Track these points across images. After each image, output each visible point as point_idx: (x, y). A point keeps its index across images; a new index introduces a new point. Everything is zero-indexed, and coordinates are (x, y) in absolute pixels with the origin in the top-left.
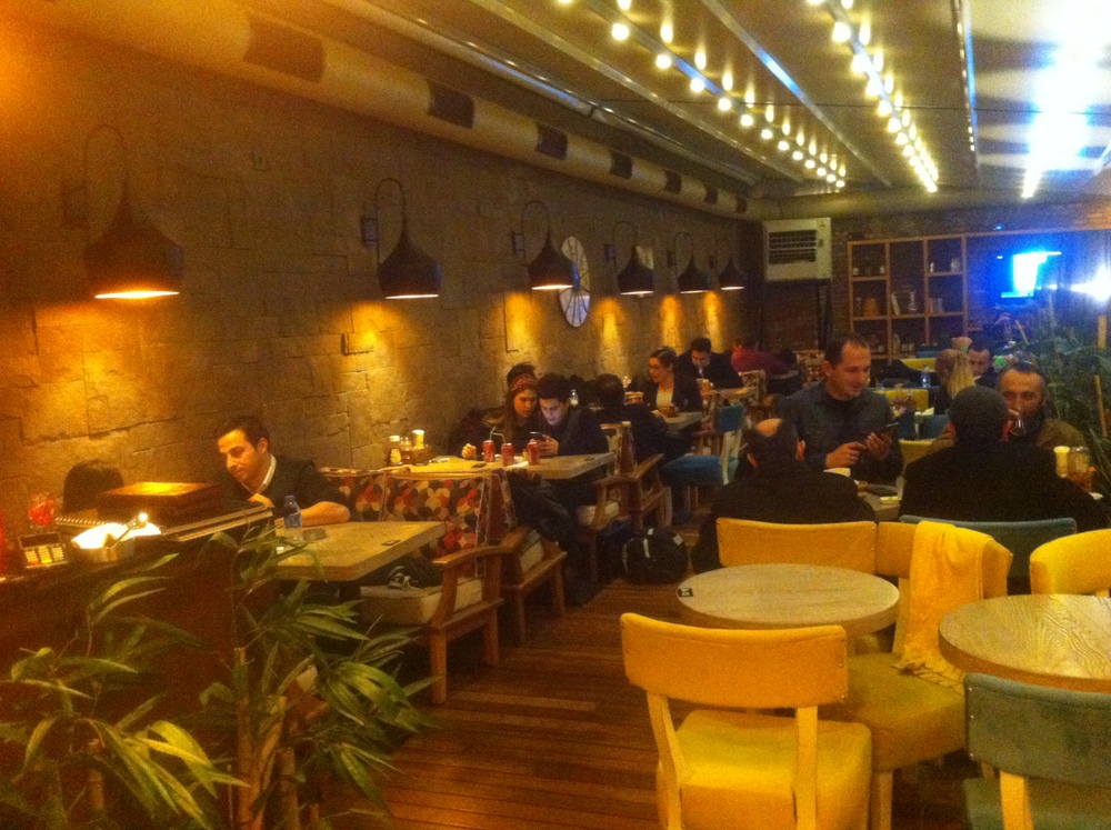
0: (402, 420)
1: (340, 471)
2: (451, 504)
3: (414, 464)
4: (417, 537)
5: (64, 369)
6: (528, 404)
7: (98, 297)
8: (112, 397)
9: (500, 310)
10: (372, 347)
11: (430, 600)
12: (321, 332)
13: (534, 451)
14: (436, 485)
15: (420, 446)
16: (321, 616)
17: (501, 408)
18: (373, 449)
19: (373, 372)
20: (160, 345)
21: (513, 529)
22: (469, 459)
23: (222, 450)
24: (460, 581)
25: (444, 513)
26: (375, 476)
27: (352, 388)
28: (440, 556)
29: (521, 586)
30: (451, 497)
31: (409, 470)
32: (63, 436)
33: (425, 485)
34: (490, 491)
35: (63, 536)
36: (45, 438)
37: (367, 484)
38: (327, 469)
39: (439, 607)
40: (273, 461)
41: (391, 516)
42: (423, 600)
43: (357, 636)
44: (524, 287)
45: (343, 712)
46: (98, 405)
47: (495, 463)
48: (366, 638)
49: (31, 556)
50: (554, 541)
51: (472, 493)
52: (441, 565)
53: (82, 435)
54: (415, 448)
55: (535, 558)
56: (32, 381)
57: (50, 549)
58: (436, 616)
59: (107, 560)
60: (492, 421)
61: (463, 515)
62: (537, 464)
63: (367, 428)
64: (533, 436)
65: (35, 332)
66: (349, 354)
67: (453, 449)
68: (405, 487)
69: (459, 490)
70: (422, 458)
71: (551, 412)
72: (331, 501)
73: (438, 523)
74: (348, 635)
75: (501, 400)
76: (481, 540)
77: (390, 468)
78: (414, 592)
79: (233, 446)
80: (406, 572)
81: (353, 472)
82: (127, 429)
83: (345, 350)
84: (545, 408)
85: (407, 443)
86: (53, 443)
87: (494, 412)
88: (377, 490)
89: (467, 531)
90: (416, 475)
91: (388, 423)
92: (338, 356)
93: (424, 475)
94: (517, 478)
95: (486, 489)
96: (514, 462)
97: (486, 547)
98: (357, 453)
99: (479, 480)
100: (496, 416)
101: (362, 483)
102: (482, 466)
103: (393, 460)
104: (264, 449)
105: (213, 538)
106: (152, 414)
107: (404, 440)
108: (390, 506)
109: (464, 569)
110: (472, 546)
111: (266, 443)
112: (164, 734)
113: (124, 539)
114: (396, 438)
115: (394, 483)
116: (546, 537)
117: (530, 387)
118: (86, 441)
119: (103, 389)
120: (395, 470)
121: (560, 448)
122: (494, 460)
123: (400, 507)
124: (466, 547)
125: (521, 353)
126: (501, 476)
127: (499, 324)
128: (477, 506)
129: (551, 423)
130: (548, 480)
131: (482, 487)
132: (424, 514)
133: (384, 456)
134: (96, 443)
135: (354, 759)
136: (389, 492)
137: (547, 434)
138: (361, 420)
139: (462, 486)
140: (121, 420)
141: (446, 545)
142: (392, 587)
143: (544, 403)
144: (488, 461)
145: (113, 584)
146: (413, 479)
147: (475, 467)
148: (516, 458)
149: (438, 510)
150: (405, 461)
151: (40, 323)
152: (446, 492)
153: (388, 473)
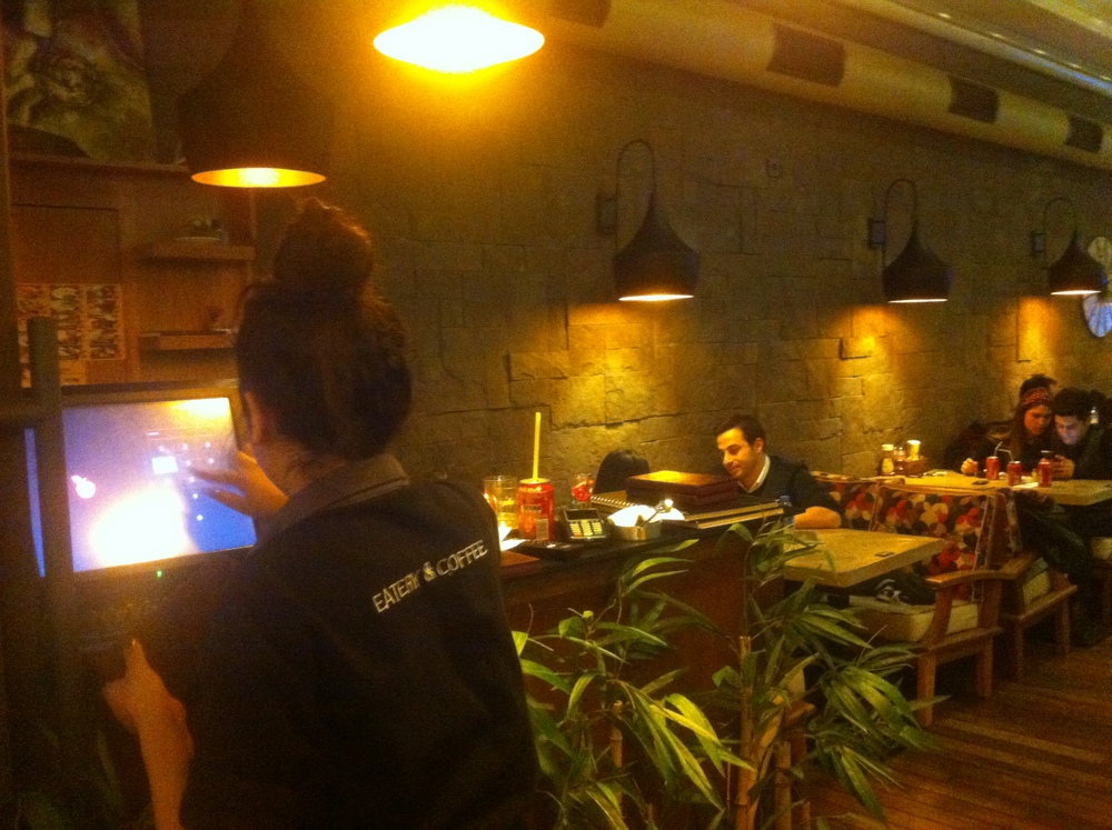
0: (896, 429)
1: (831, 476)
2: (949, 522)
3: (907, 475)
4: (912, 551)
5: (590, 364)
6: (1041, 421)
7: (622, 299)
8: (627, 391)
9: (1012, 318)
10: (870, 352)
11: (921, 619)
12: (820, 336)
13: (1046, 472)
14: (933, 499)
15: (915, 458)
16: (827, 618)
17: (1008, 423)
18: (866, 457)
19: (871, 378)
20: (671, 345)
21: (1016, 555)
22: (969, 474)
23: (721, 447)
24: (955, 603)
25: (941, 529)
26: (868, 484)
27: (847, 394)
28: (934, 575)
29: (1022, 617)
30: (950, 514)
31: (903, 480)
32: (585, 424)
33: (921, 498)
34: (994, 511)
35: (600, 513)
36: (570, 425)
37: (858, 492)
38: (816, 473)
39: (930, 627)
40: (767, 461)
41: (882, 526)
42: (914, 617)
43: (860, 642)
44: (1041, 291)
45: (846, 716)
46: (614, 397)
47: (1000, 482)
48: (870, 647)
49: (575, 528)
50: (1063, 572)
51: (973, 512)
52: (936, 585)
53: (600, 424)
54: (909, 458)
55: (1038, 591)
56: (562, 373)
57: (590, 523)
58: (926, 636)
59: (636, 538)
60: (998, 436)
61: (962, 534)
62: (1049, 486)
63: (860, 434)
64: (1043, 456)
65: (566, 329)
66: (846, 359)
67: (952, 464)
68: (899, 498)
69: (959, 507)
70: (916, 470)
71: (1068, 431)
72: (824, 506)
73: (936, 540)
74: (852, 640)
75: (1009, 415)
76: (981, 562)
77: (881, 477)
78: (904, 608)
79: (731, 443)
80: (896, 587)
81: (844, 478)
82: (638, 421)
83: (843, 354)
84: (1062, 426)
85: (901, 453)
86: (574, 430)
87: (1000, 426)
88: (869, 498)
89: (965, 551)
90: (910, 487)
91: (881, 431)
92: (836, 359)
93: (919, 489)
94: (1025, 499)
95: (990, 507)
96: (1021, 482)
97: (984, 571)
98: (848, 460)
99: (982, 498)
100: (1002, 431)
101: (854, 489)
102: (984, 483)
103: (885, 470)
104: (760, 449)
105: (732, 528)
106: (660, 408)
107: (898, 450)
108: (882, 515)
109: (958, 591)
110: (970, 568)
111: (761, 443)
112: (679, 707)
113: (652, 521)
114: (889, 447)
115: (887, 492)
116: (1054, 567)
117: (1046, 403)
118: (603, 428)
119: (620, 384)
120: (889, 480)
121: (1076, 469)
122: (998, 478)
123: (892, 519)
124: (963, 568)
125: (1034, 363)
126: (1008, 497)
127: (1010, 331)
128: (979, 525)
129: (1068, 441)
130: (1060, 505)
131: (985, 506)
132: (918, 529)
133: (875, 465)
134: (610, 432)
135: (855, 765)
136: (881, 501)
137: (1061, 454)
138: (854, 426)
139: (964, 502)
140: (632, 412)
141: (942, 563)
142: (880, 600)
143: (1059, 420)
144: (990, 479)
145: (641, 561)
146: (907, 490)
147: (976, 483)
148: (1023, 477)
149: (934, 526)
150: (897, 472)
151: (572, 323)
152: (944, 508)
153: (881, 482)
